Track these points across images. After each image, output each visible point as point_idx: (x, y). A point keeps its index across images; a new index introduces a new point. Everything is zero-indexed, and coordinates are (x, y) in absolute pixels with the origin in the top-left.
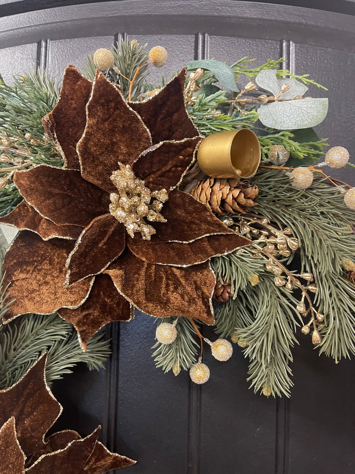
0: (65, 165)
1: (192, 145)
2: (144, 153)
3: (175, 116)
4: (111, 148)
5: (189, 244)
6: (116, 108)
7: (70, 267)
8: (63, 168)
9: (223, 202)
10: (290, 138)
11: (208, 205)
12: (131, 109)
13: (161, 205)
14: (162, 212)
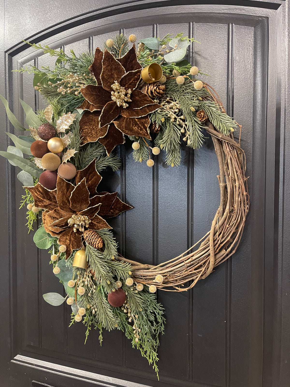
0: (97, 84)
1: (140, 72)
2: (123, 77)
3: (134, 62)
4: (111, 76)
5: (140, 109)
6: (112, 61)
7: (100, 121)
8: (97, 85)
9: (151, 92)
10: (175, 65)
11: (147, 94)
12: (117, 61)
13: (130, 95)
14: (131, 98)
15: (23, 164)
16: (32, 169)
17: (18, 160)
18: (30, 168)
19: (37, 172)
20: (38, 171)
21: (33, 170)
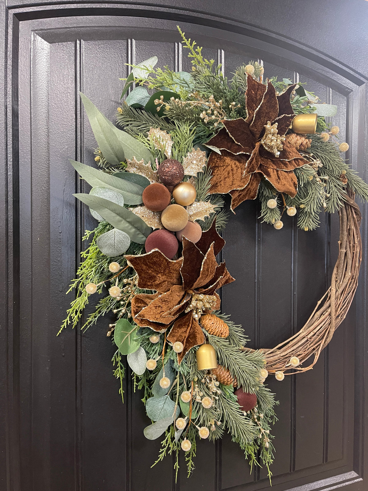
2: (277, 119)
5: (288, 161)
7: (246, 168)
8: (245, 121)
12: (277, 98)
15: (118, 218)
16: (130, 227)
17: (113, 211)
18: (127, 225)
19: (135, 232)
20: (136, 230)
21: (131, 229)
